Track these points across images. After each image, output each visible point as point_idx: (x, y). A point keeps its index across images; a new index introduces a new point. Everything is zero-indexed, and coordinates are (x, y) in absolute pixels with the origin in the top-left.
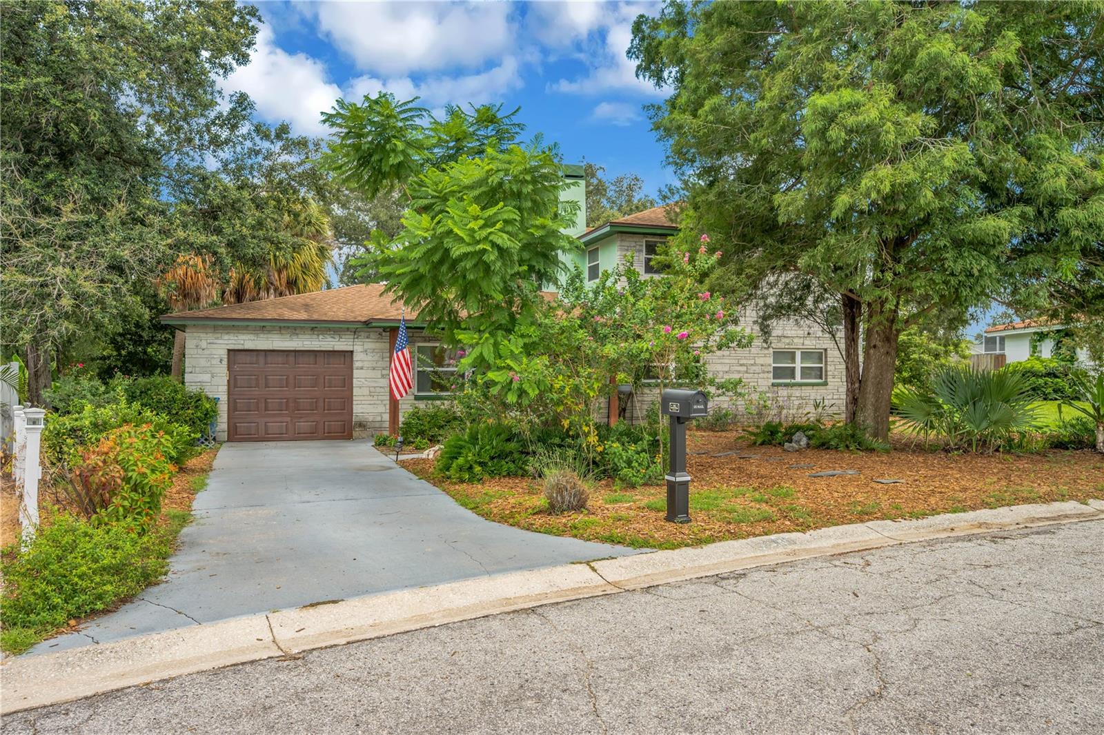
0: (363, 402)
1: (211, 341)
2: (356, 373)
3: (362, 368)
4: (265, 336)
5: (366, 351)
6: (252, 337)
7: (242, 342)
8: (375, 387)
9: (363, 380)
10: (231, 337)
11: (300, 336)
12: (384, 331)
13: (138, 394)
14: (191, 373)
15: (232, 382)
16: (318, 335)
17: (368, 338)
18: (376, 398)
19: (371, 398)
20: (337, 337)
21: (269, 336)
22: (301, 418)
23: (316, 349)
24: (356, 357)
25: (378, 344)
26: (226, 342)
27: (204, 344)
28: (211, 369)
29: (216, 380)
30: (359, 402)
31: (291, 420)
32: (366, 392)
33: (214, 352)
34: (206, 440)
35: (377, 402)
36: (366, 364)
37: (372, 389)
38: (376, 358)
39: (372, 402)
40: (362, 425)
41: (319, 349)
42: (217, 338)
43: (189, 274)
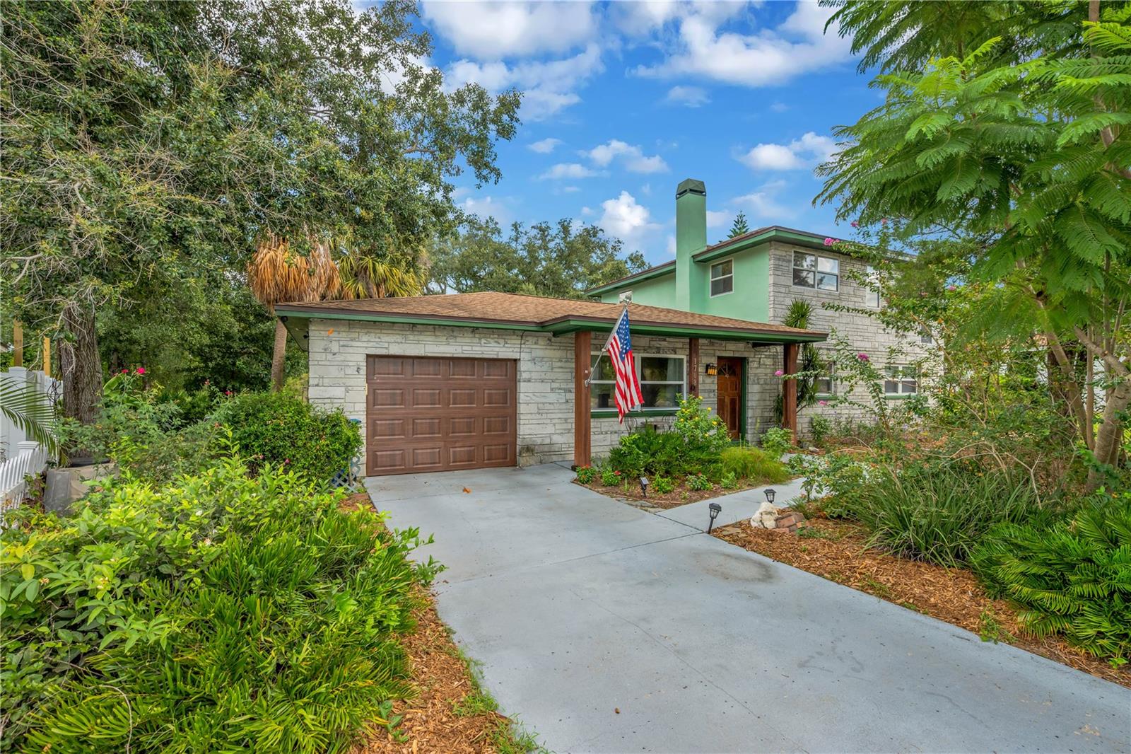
0: (531, 422)
1: (345, 343)
2: (522, 387)
3: (529, 381)
4: (416, 338)
5: (534, 360)
6: (399, 338)
7: (386, 345)
8: (544, 403)
9: (530, 395)
10: (372, 337)
11: (458, 339)
12: (554, 335)
13: (242, 418)
14: (317, 385)
15: (371, 398)
16: (480, 339)
17: (536, 343)
18: (544, 416)
19: (539, 416)
20: (502, 341)
21: (421, 338)
22: (455, 442)
23: (477, 356)
24: (523, 366)
25: (547, 352)
26: (365, 344)
27: (335, 347)
28: (344, 380)
29: (351, 396)
30: (526, 422)
31: (445, 446)
32: (533, 408)
33: (349, 357)
34: (345, 481)
35: (545, 421)
36: (534, 376)
37: (541, 406)
38: (545, 368)
39: (540, 422)
40: (529, 449)
41: (481, 356)
42: (353, 340)
43: (292, 276)
